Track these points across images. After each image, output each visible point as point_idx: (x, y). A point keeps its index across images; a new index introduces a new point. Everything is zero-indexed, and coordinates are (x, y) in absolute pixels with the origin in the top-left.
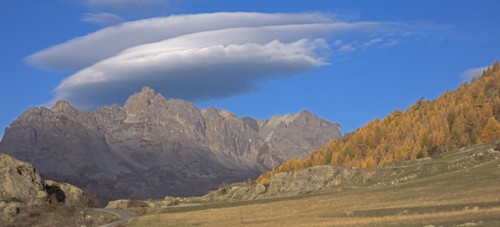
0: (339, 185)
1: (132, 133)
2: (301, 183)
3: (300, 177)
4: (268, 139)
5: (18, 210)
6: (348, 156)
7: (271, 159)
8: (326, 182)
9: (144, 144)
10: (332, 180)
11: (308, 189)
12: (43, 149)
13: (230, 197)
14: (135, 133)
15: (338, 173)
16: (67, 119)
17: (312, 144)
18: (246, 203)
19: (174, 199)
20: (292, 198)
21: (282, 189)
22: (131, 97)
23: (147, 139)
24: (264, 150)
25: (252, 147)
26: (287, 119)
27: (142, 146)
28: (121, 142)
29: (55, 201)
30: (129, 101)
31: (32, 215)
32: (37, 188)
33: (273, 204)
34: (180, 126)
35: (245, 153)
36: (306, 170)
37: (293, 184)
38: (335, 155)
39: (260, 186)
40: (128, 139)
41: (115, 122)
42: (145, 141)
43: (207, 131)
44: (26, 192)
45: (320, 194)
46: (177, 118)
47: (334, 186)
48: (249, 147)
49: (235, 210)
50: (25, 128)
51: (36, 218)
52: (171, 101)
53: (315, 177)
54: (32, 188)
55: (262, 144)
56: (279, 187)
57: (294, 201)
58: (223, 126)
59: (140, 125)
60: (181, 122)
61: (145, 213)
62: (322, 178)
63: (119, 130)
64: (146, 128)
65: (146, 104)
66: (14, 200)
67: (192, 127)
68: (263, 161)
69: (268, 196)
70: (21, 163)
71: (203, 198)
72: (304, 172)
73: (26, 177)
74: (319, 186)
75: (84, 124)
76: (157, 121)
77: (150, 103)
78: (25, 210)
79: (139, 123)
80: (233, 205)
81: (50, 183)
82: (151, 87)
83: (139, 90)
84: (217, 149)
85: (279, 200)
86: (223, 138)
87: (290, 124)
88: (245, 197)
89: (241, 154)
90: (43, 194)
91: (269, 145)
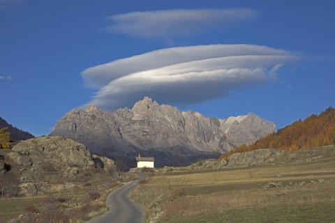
0: (273, 162)
1: (137, 126)
2: (249, 159)
3: (249, 156)
4: (226, 132)
5: (78, 172)
6: (280, 144)
7: (228, 145)
8: (265, 160)
9: (145, 133)
10: (268, 158)
11: (253, 163)
12: (80, 136)
13: (204, 167)
14: (138, 127)
15: (273, 153)
16: (95, 117)
17: (256, 136)
18: (215, 171)
19: (169, 168)
20: (244, 168)
21: (237, 163)
22: (137, 103)
23: (147, 130)
24: (223, 139)
25: (216, 137)
26: (239, 119)
27: (143, 135)
28: (130, 132)
29: (99, 167)
30: (135, 106)
31: (86, 175)
32: (88, 159)
33: (232, 171)
34: (168, 122)
35: (211, 141)
36: (253, 152)
37: (244, 160)
38: (271, 143)
39: (223, 161)
40: (135, 130)
41: (126, 119)
42: (145, 132)
43: (186, 126)
44: (82, 161)
45: (261, 166)
46: (166, 117)
47: (270, 162)
48: (214, 137)
49: (209, 174)
50: (69, 122)
51: (88, 177)
52: (163, 106)
53: (258, 156)
54: (85, 159)
55: (222, 135)
56: (236, 161)
57: (245, 170)
58: (196, 123)
59: (142, 122)
60: (169, 119)
61: (154, 175)
62: (263, 157)
63: (129, 125)
64: (146, 124)
65: (146, 108)
66: (75, 166)
67: (176, 123)
68: (222, 146)
69: (228, 167)
70: (79, 144)
71: (188, 168)
72: (251, 153)
73: (82, 152)
74: (260, 162)
75: (106, 120)
76: (153, 119)
77: (149, 107)
78: (82, 172)
79: (142, 120)
80: (207, 171)
81: (95, 156)
82: (149, 97)
83: (142, 99)
84: (192, 138)
85: (235, 169)
86: (196, 131)
87: (241, 122)
88: (214, 168)
89: (208, 141)
90: (91, 163)
91: (227, 136)
